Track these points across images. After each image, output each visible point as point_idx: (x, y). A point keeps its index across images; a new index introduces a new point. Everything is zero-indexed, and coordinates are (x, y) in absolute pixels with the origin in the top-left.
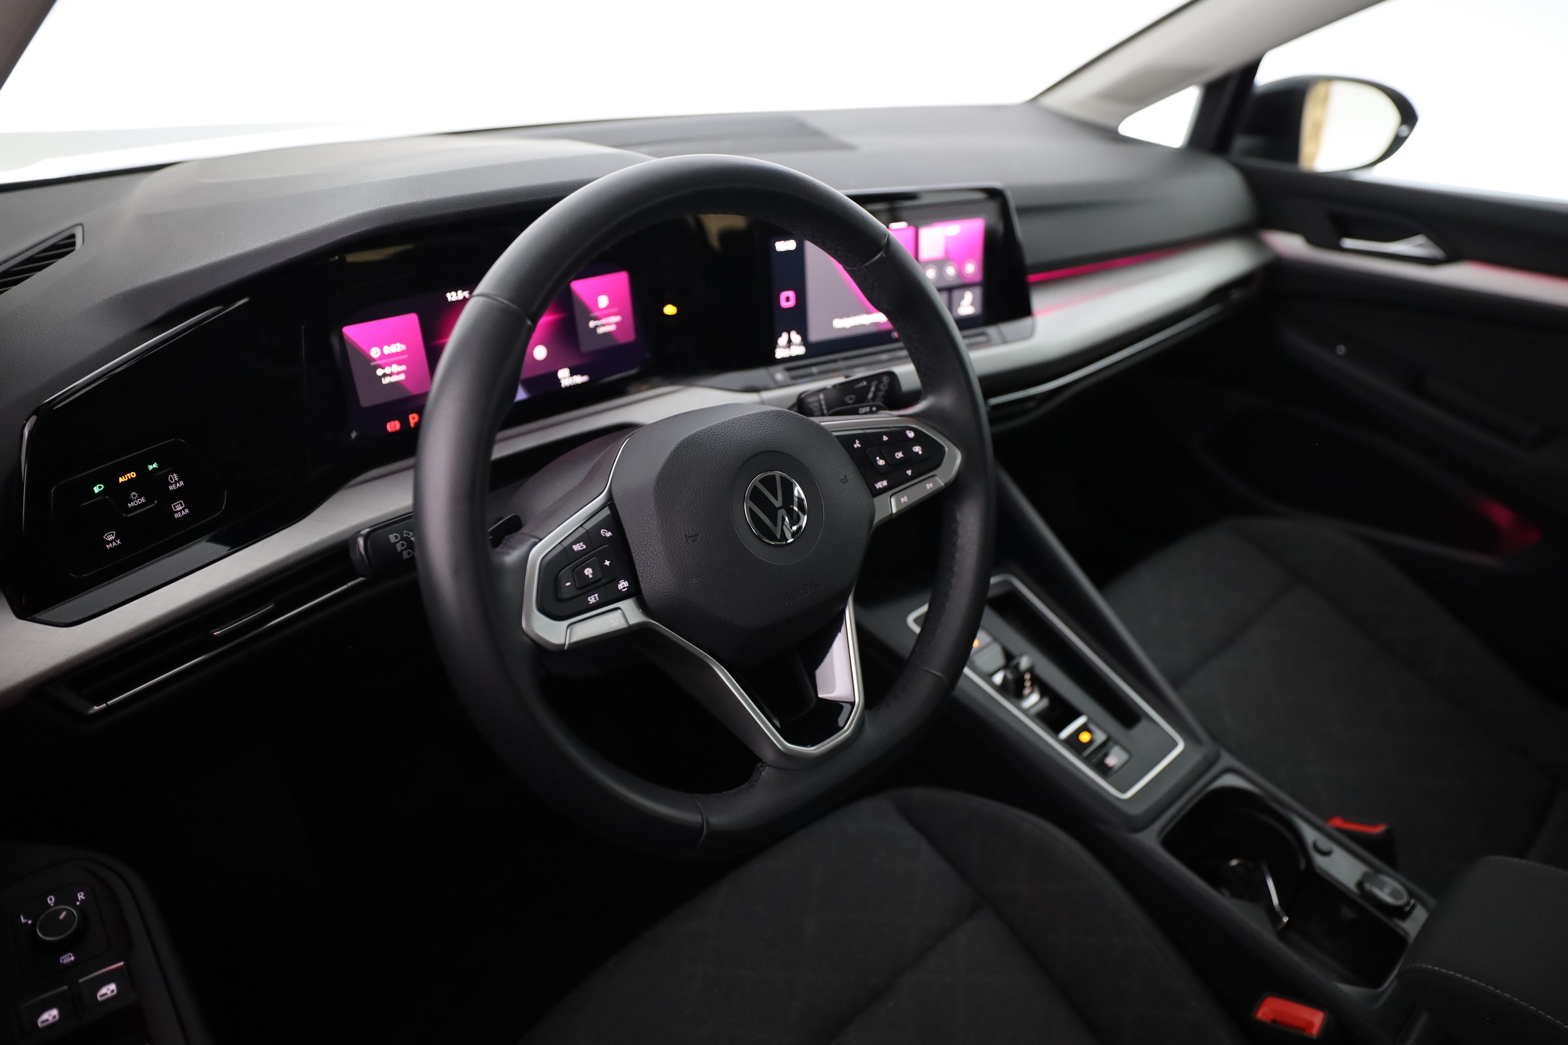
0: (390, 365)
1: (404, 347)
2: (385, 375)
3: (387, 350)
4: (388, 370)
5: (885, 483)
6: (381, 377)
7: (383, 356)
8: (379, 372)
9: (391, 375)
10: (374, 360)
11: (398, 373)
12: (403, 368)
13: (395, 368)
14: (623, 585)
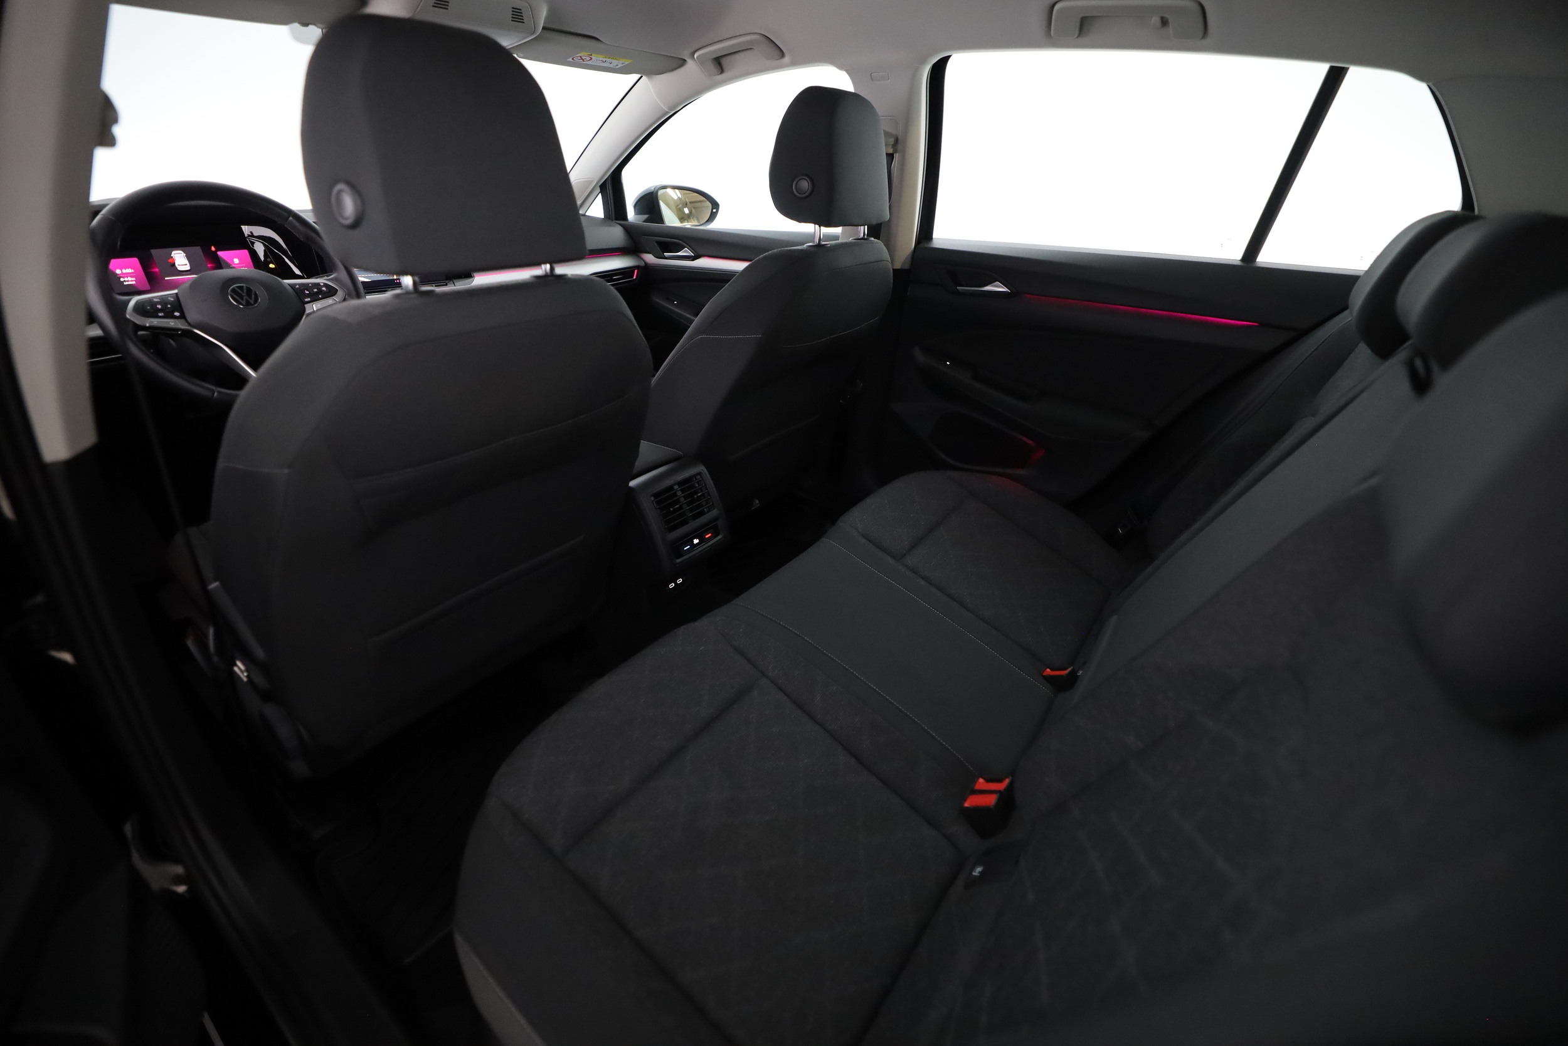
0: (127, 277)
1: (133, 271)
2: (125, 281)
3: (124, 271)
4: (126, 279)
5: (309, 299)
6: (123, 282)
7: (122, 273)
8: (122, 280)
9: (128, 281)
10: (119, 275)
11: (132, 281)
12: (134, 279)
13: (130, 279)
14: (177, 314)
